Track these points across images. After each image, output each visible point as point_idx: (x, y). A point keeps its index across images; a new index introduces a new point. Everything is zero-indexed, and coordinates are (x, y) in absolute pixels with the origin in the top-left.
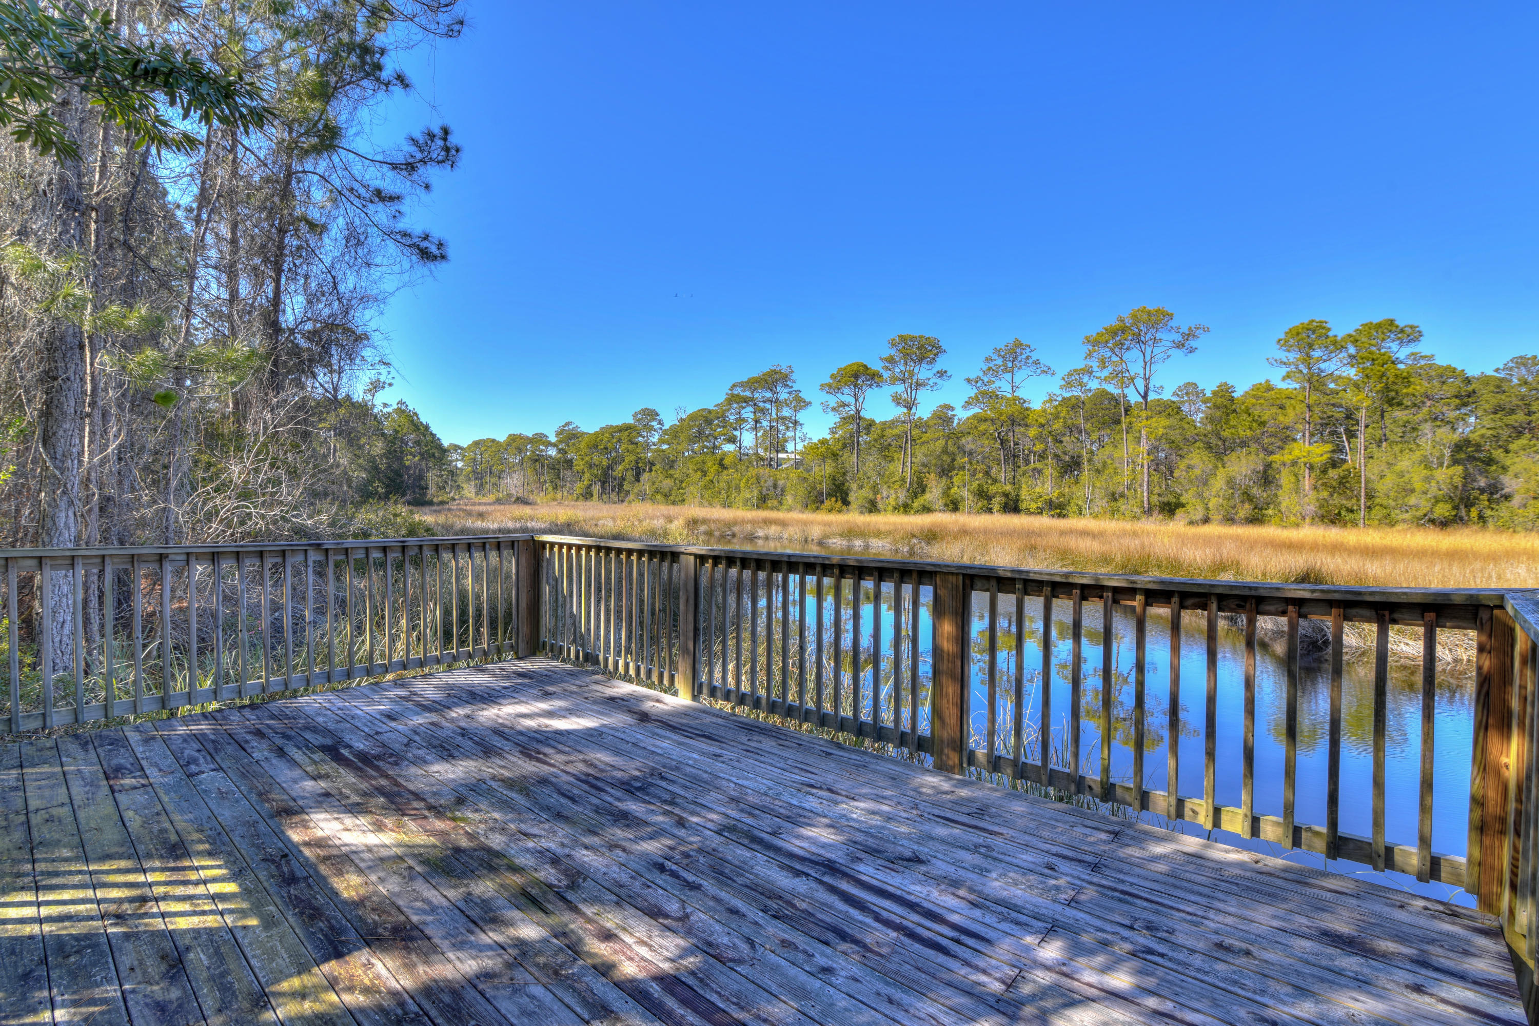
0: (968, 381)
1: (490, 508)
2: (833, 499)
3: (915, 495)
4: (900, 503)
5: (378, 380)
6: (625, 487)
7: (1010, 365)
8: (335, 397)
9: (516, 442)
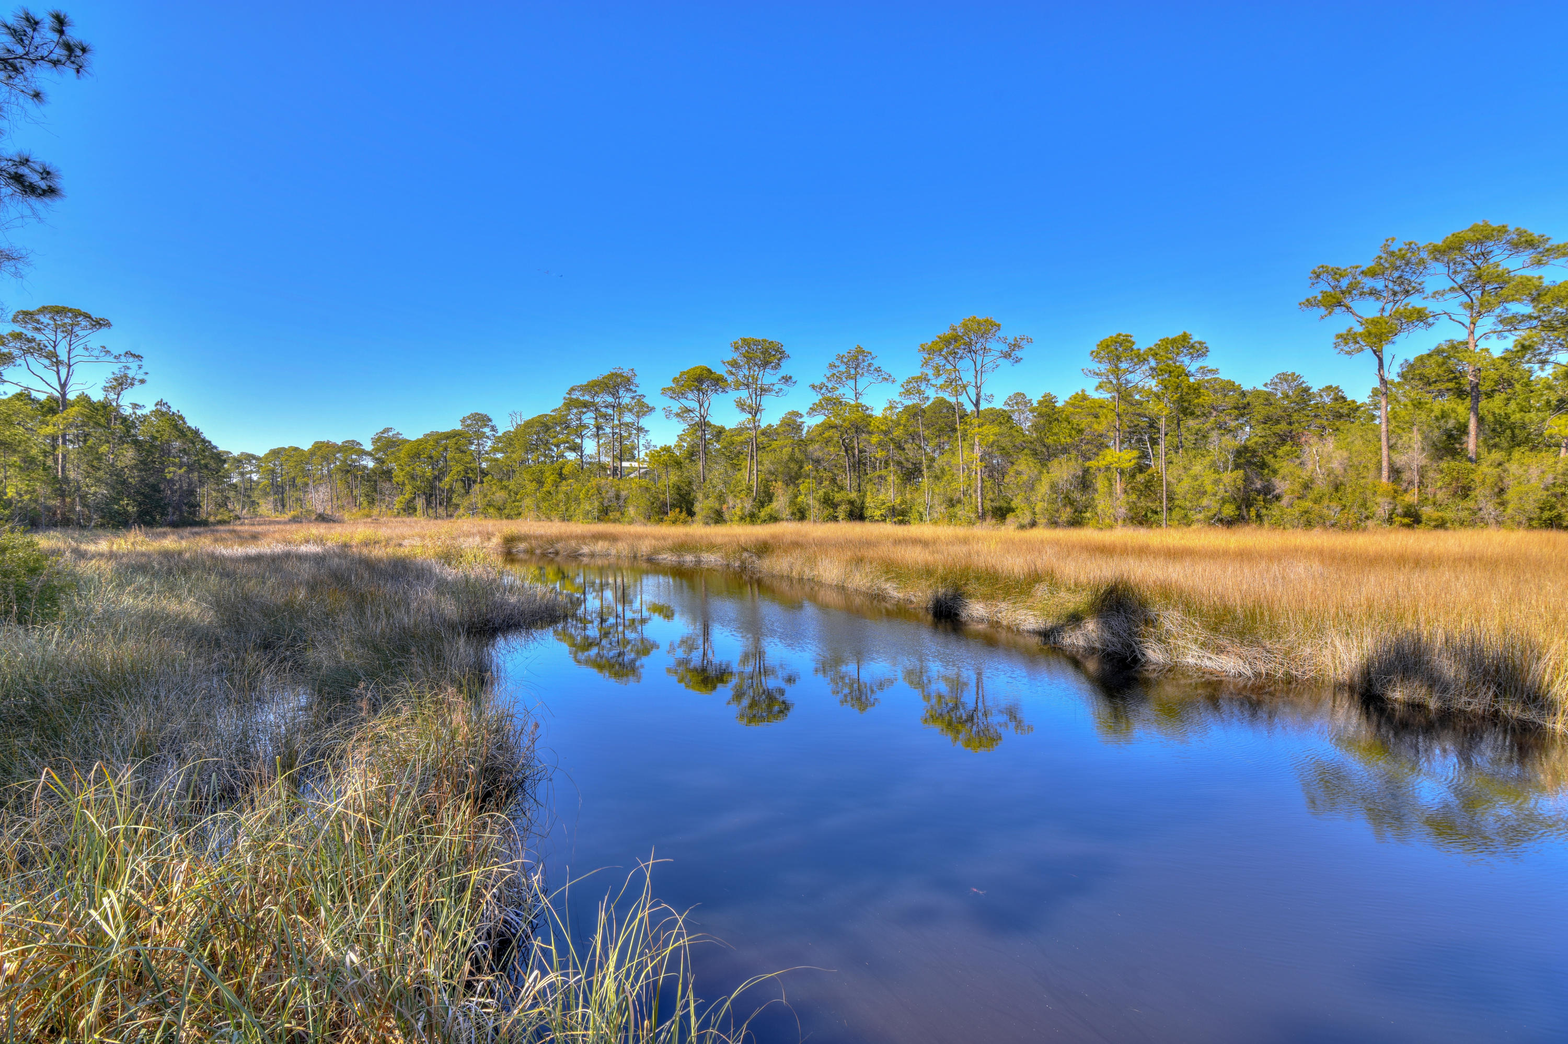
0: (813, 387)
1: (274, 528)
2: (678, 510)
3: (762, 504)
4: (746, 513)
5: (126, 376)
6: (454, 501)
7: (853, 371)
8: (64, 395)
9: (324, 450)
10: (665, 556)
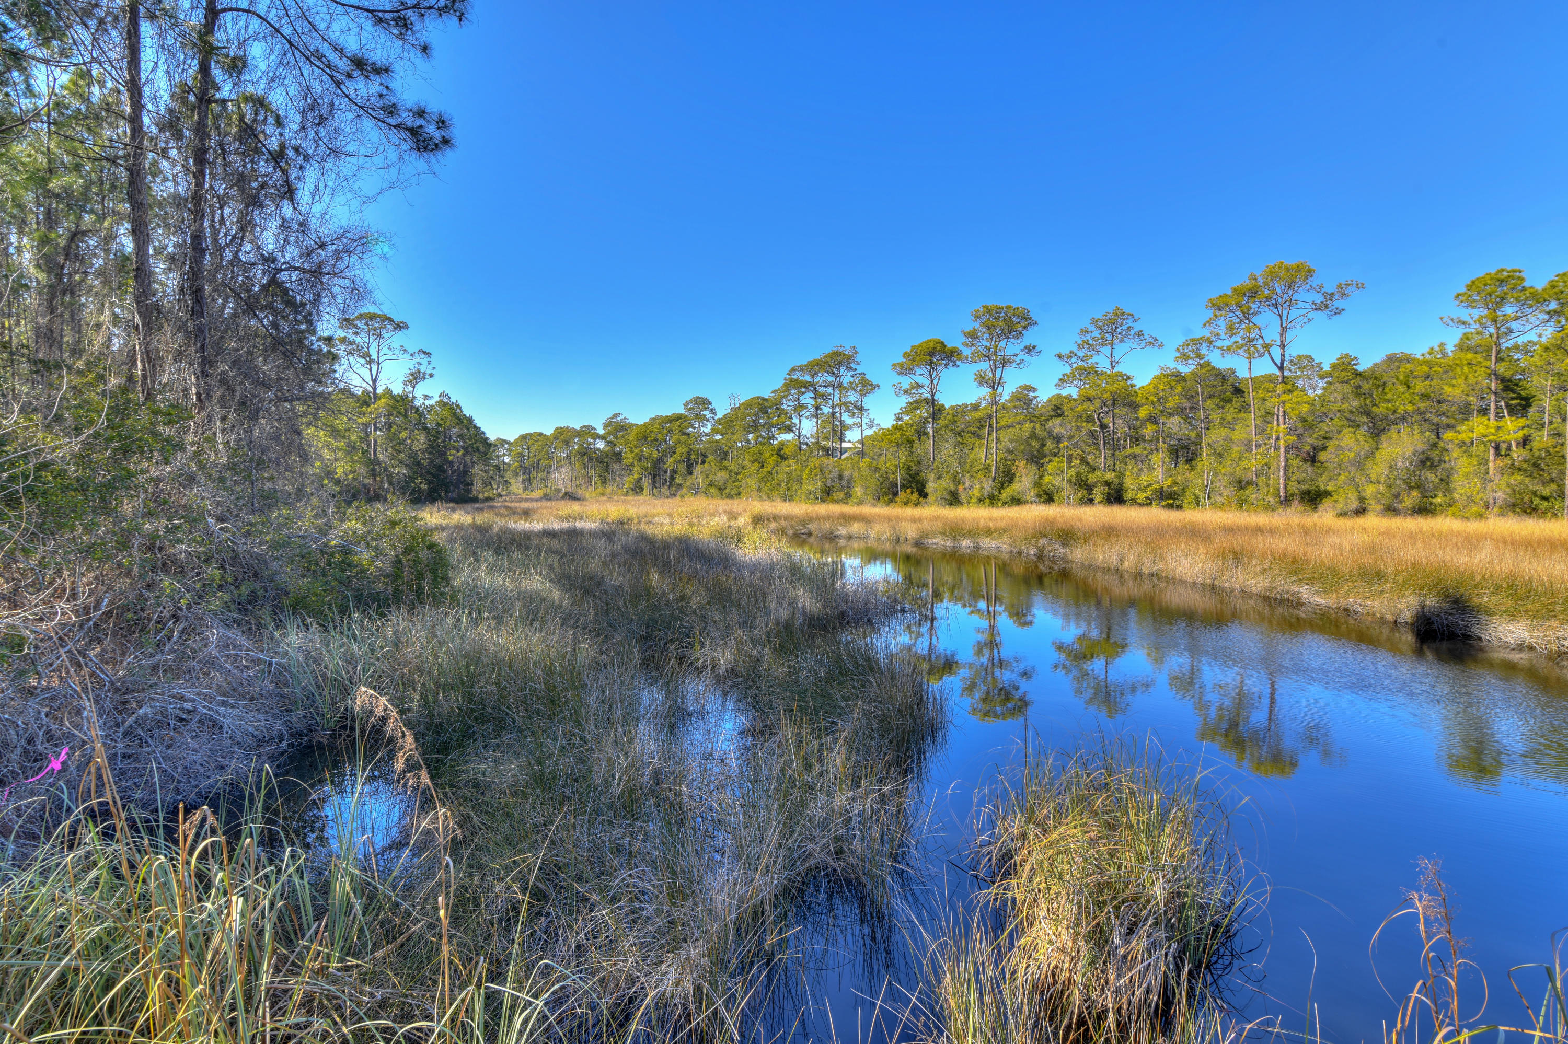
0: (1060, 356)
1: (536, 505)
2: (909, 491)
3: (1002, 487)
4: (986, 494)
5: (419, 371)
6: (677, 481)
7: (1109, 337)
8: (375, 389)
9: (564, 435)
10: (935, 541)
